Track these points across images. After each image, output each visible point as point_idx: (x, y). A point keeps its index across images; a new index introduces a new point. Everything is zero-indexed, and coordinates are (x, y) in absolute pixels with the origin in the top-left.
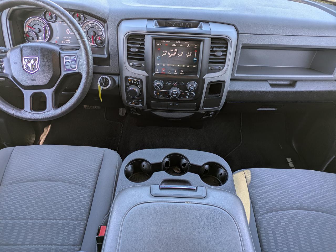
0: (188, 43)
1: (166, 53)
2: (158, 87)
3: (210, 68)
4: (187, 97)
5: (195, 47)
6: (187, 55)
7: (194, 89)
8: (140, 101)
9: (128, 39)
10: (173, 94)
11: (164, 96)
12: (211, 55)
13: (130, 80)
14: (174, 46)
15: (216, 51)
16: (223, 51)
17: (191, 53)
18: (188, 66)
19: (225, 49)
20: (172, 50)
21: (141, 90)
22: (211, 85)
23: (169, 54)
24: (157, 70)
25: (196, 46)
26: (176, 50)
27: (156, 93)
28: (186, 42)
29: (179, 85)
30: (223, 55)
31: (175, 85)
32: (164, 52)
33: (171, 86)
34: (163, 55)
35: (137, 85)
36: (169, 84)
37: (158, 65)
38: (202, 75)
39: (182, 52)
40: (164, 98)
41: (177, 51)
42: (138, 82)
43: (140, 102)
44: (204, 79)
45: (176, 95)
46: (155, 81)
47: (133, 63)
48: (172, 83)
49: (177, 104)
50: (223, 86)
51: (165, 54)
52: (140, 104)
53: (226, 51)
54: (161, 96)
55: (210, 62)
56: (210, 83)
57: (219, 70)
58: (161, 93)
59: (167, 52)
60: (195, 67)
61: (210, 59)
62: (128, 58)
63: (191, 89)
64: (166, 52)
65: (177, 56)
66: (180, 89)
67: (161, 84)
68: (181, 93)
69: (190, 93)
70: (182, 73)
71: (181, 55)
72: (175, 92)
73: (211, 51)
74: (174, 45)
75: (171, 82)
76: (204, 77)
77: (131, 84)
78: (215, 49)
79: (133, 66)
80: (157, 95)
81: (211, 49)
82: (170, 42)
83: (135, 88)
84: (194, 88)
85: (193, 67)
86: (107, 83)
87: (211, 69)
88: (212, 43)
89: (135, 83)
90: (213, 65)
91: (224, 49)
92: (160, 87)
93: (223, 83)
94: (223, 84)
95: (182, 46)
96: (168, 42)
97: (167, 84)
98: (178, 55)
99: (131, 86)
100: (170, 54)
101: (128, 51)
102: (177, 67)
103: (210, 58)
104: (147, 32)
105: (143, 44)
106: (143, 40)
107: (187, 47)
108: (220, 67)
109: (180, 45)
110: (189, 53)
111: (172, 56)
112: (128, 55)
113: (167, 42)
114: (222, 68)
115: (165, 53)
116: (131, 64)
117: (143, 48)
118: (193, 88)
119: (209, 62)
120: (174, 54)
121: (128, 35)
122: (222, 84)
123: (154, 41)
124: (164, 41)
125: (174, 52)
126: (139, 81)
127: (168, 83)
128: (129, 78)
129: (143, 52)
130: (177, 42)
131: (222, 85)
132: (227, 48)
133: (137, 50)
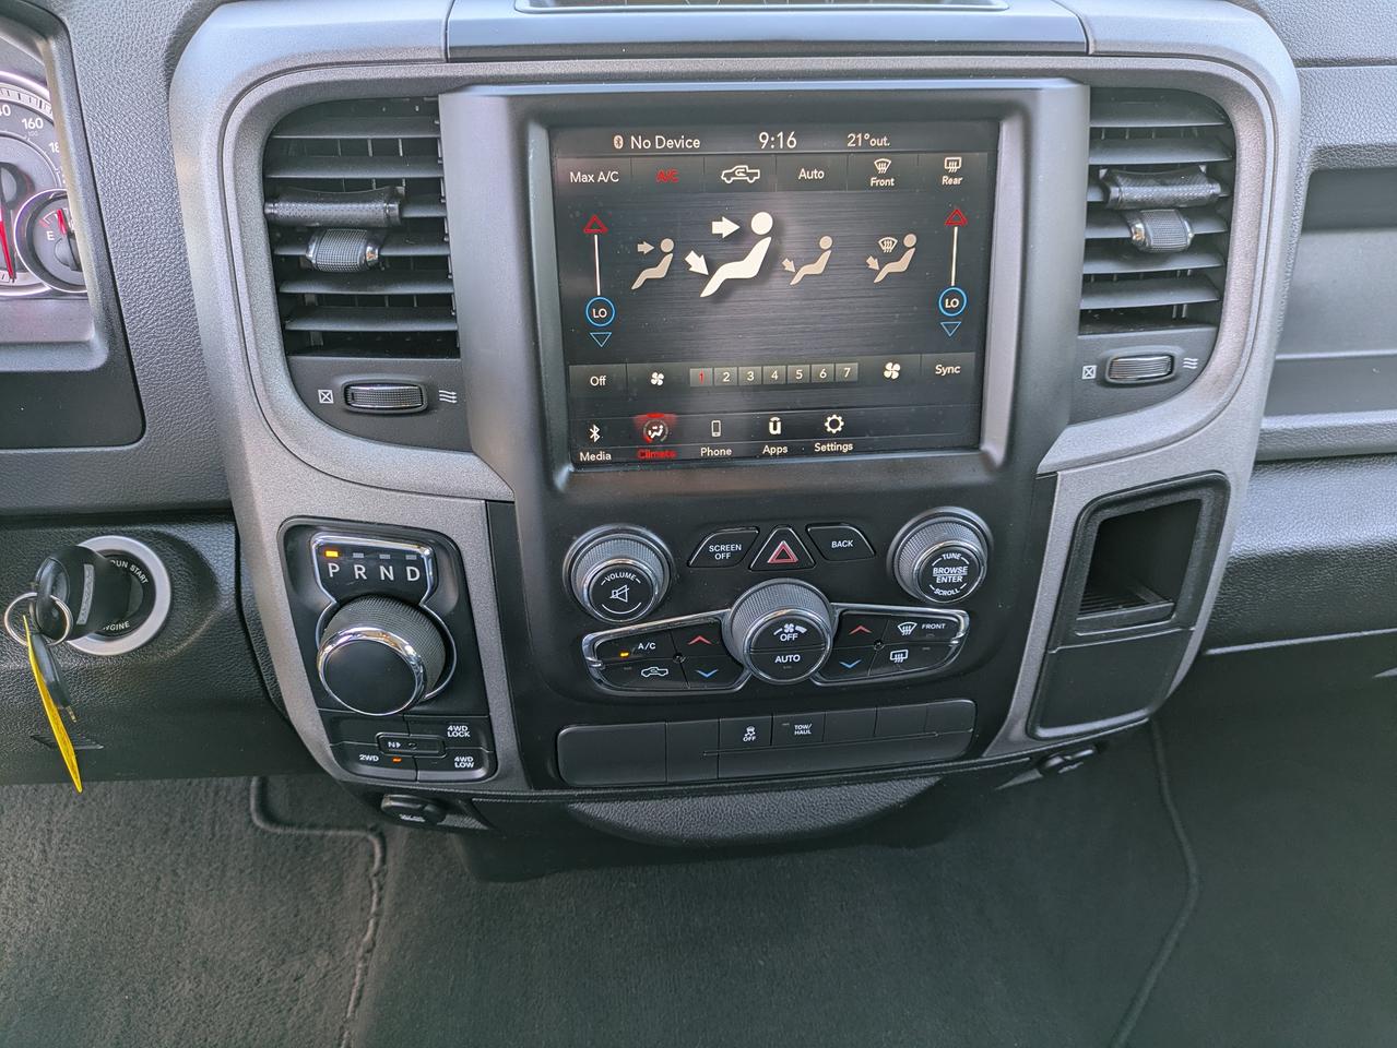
0: (874, 142)
1: (668, 260)
2: (615, 595)
3: (1089, 372)
4: (899, 658)
5: (946, 180)
6: (873, 263)
7: (969, 579)
8: (459, 731)
9: (272, 156)
10: (768, 641)
11: (680, 673)
12: (1094, 249)
13: (335, 554)
14: (740, 186)
15: (1141, 209)
16: (1192, 210)
17: (910, 240)
18: (892, 371)
19: (1216, 189)
20: (724, 227)
21: (455, 635)
22: (1106, 525)
23: (697, 263)
24: (595, 433)
25: (953, 164)
26: (762, 223)
27: (607, 650)
28: (855, 140)
29: (822, 551)
30: (1200, 244)
31: (783, 554)
32: (645, 248)
33: (748, 573)
34: (637, 285)
35: (405, 597)
36: (723, 552)
37: (602, 380)
38: (1029, 436)
39: (826, 242)
40: (681, 685)
41: (776, 232)
42: (419, 563)
43: (463, 746)
44: (1051, 480)
45: (796, 658)
46: (579, 542)
47: (342, 381)
48: (751, 546)
49: (802, 729)
50: (1204, 524)
51: (659, 271)
52: (466, 761)
53: (1220, 209)
54: (654, 670)
55: (1089, 320)
56: (1097, 506)
57: (1172, 380)
58: (651, 646)
59: (679, 254)
60: (955, 370)
61: (1091, 284)
62: (294, 344)
63: (944, 586)
64: (667, 245)
65: (776, 282)
66: (830, 595)
67: (647, 558)
68: (845, 622)
69: (920, 621)
70: (840, 438)
71: (817, 268)
72: (789, 628)
73: (1098, 213)
74: (740, 172)
75: (737, 530)
76: (1046, 464)
77: (347, 593)
78: (1126, 191)
79: (348, 416)
80: (612, 670)
81: (1095, 196)
82: (697, 143)
83: (388, 627)
84: (963, 570)
85: (941, 370)
86: (138, 594)
87: (1102, 381)
88: (1098, 139)
89: (386, 573)
90: (1120, 344)
91: (1206, 190)
92: (641, 589)
93: (1207, 497)
94: (1206, 509)
95: (818, 174)
96: (681, 143)
97: (706, 554)
98: (789, 265)
99: (349, 608)
100: (712, 267)
101: (285, 270)
102: (787, 386)
103: (1087, 278)
104: (455, 55)
105: (431, 191)
106: (428, 151)
107: (873, 181)
108: (1176, 351)
109: (803, 174)
110: (888, 245)
111: (729, 286)
112: (289, 308)
113: (670, 144)
114: (1191, 363)
115: (654, 258)
116: (326, 397)
117: (435, 230)
118: (956, 574)
119: (1083, 312)
120: (748, 267)
121: (258, 105)
122: (1197, 503)
123: (537, 138)
124: (637, 142)
125: (741, 241)
126: (427, 552)
127: (712, 542)
128: (320, 539)
129: (439, 268)
130: (764, 139)
131: (1196, 519)
132: (1225, 174)
133: (371, 253)
